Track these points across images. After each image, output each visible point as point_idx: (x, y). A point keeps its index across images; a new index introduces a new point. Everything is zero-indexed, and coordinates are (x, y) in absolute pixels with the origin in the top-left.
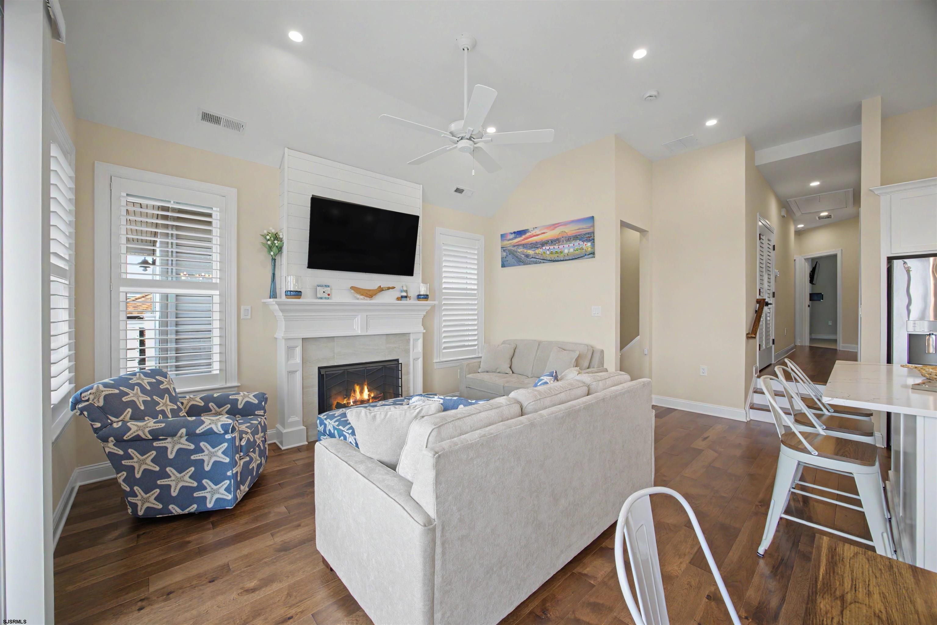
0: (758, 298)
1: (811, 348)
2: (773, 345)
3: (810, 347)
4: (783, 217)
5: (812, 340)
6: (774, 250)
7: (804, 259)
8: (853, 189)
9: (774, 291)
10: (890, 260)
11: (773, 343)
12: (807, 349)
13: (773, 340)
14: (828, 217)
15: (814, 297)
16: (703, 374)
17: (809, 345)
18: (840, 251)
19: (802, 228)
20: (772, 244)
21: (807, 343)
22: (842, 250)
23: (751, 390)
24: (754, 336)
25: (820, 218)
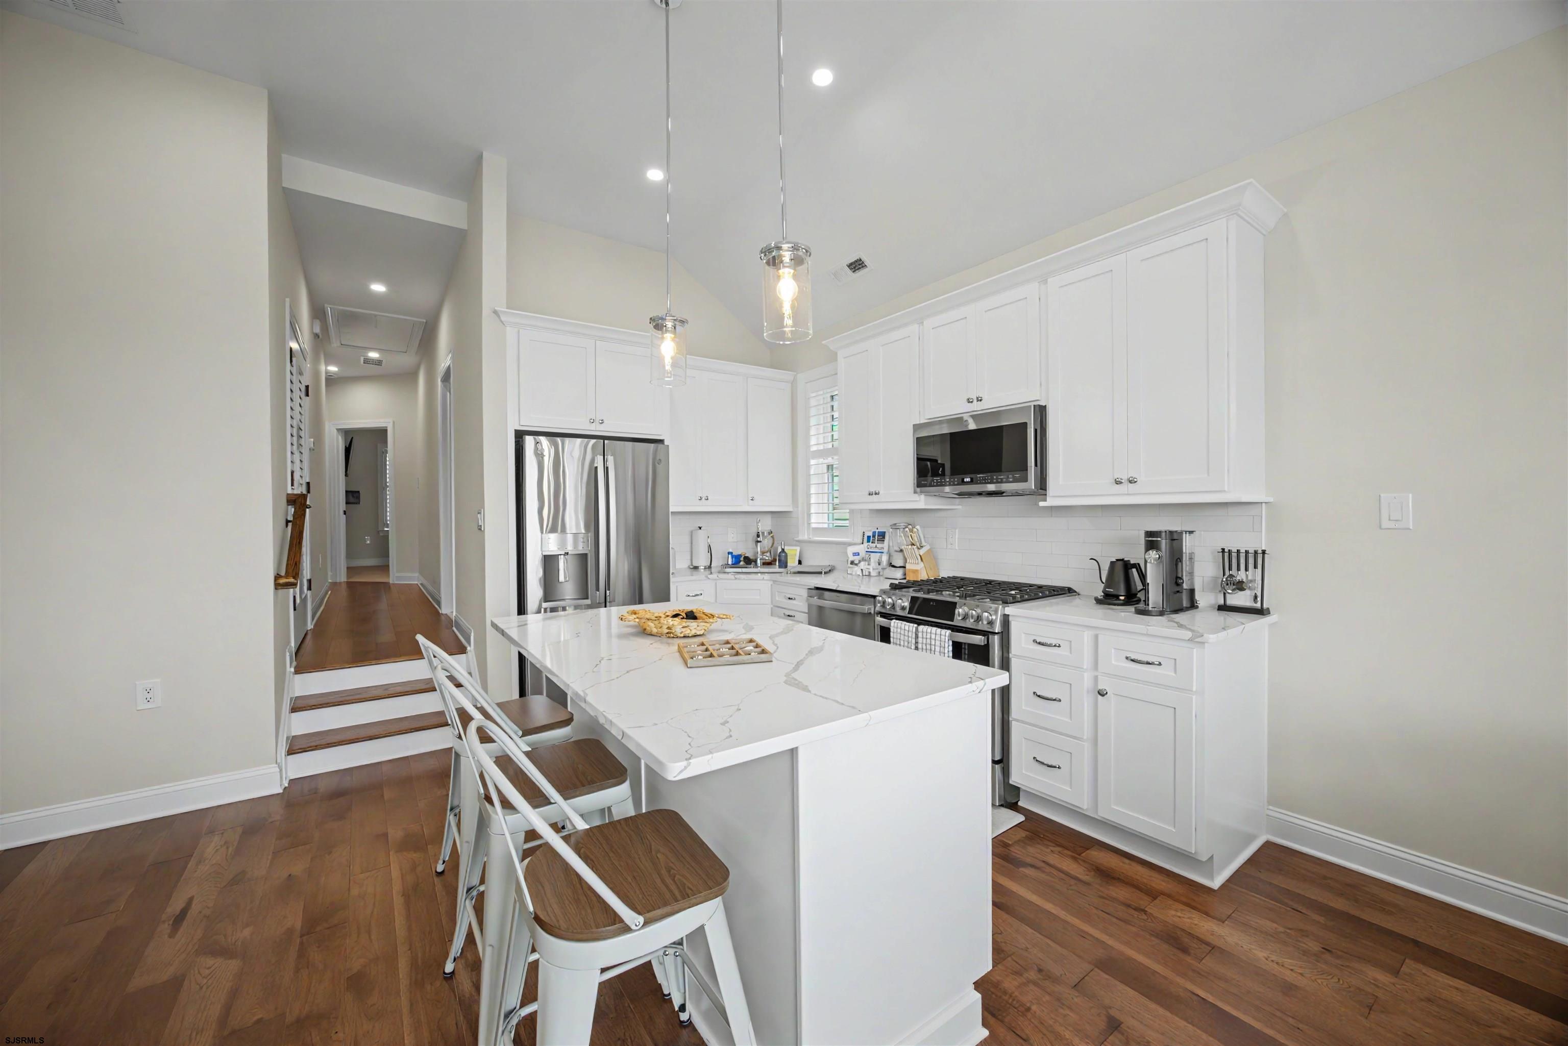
0: (290, 491)
1: (350, 585)
2: (309, 591)
3: (348, 583)
4: (315, 337)
5: (350, 570)
6: (307, 395)
7: (337, 429)
8: (426, 322)
9: (308, 481)
10: (520, 436)
11: (309, 588)
12: (344, 586)
13: (309, 581)
14: (378, 363)
15: (352, 497)
16: (149, 706)
17: (346, 580)
18: (391, 423)
19: (335, 373)
20: (304, 384)
21: (343, 578)
22: (394, 422)
23: (286, 706)
24: (292, 580)
25: (367, 361)
